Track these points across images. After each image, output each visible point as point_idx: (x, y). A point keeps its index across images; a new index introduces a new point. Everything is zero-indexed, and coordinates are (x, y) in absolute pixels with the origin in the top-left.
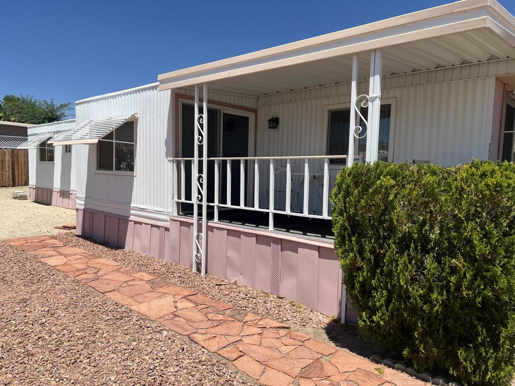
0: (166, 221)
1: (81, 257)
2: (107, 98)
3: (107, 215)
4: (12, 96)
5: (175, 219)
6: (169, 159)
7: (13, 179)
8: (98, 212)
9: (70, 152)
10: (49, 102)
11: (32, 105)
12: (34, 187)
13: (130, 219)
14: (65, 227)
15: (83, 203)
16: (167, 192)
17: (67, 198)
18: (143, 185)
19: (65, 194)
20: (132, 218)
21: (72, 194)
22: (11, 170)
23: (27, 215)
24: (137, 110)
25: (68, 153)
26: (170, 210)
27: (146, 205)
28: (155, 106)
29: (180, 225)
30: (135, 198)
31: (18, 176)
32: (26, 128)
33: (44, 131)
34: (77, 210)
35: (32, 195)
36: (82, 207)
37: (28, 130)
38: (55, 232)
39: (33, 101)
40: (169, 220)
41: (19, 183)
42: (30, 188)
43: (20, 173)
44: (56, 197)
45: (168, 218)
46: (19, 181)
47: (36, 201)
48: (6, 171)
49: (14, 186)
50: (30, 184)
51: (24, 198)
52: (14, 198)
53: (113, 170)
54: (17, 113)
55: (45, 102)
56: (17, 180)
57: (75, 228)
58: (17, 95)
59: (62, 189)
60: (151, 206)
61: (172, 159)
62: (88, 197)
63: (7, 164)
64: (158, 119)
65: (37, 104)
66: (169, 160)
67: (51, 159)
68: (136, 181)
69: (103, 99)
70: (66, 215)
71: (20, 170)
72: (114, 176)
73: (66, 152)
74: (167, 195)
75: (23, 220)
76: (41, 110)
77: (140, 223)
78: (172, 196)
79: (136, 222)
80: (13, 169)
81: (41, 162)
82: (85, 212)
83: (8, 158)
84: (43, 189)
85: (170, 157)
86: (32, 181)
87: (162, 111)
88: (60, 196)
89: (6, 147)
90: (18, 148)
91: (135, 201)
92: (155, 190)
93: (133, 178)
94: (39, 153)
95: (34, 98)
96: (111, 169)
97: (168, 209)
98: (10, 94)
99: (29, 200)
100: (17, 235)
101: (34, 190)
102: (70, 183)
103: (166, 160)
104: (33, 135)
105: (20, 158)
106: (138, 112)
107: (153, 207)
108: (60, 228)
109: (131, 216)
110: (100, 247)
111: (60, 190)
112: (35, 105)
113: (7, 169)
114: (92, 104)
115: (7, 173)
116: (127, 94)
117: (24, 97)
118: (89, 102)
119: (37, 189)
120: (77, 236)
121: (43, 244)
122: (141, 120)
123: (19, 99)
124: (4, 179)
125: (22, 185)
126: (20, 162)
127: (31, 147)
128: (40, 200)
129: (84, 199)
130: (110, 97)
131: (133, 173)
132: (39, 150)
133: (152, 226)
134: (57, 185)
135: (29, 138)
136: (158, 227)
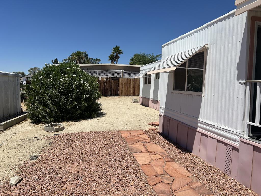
0: (235, 141)
1: (160, 157)
2: (183, 38)
3: (179, 123)
4: (137, 54)
5: (246, 141)
6: (241, 81)
7: (134, 93)
8: (173, 120)
9: (158, 78)
10: (152, 55)
11: (145, 57)
12: (142, 97)
13: (197, 130)
14: (153, 124)
15: (164, 111)
16: (237, 113)
17: (156, 104)
18: (210, 104)
19: (155, 102)
20: (198, 129)
21: (158, 102)
22: (133, 88)
23: (136, 113)
24: (208, 41)
25: (158, 79)
26: (240, 131)
27: (213, 122)
28: (227, 34)
29: (254, 150)
30: (203, 114)
31: (136, 91)
32: (139, 68)
33: (147, 68)
34: (160, 116)
35: (140, 101)
36: (163, 114)
37: (140, 68)
38: (147, 128)
39: (145, 55)
40: (239, 141)
41: (136, 95)
42: (140, 97)
43: (137, 89)
44: (151, 103)
45: (237, 138)
46: (136, 94)
47: (142, 104)
48: (131, 89)
49: (134, 96)
50: (140, 95)
51: (137, 102)
52: (133, 102)
53: (185, 91)
54: (138, 61)
55: (150, 55)
56: (135, 93)
57: (158, 126)
58: (139, 53)
59: (154, 99)
60: (217, 123)
61: (244, 81)
62: (166, 108)
63: (131, 85)
64: (230, 45)
65: (147, 56)
66: (240, 83)
67: (150, 83)
68: (204, 100)
69: (179, 39)
70: (155, 115)
71: (137, 88)
72: (186, 95)
73: (157, 78)
74: (237, 117)
75: (133, 116)
76: (148, 59)
77: (207, 136)
78: (242, 117)
79: (202, 134)
80: (134, 88)
81: (145, 84)
82: (165, 118)
83: (132, 82)
84: (145, 98)
85: (242, 80)
86: (141, 94)
87: (234, 37)
88: (153, 103)
89: (132, 77)
90: (135, 77)
91: (202, 117)
92: (223, 109)
93: (202, 97)
94: (144, 79)
95: (145, 54)
96: (183, 89)
97: (236, 129)
98: (136, 53)
99: (139, 103)
100: (128, 127)
101: (142, 98)
102: (158, 96)
103: (237, 83)
104: (142, 70)
105: (137, 82)
106: (209, 43)
107: (219, 124)
108: (150, 125)
109: (198, 128)
110: (174, 147)
111: (153, 100)
112: (146, 57)
113: (132, 88)
114: (172, 45)
115: (132, 90)
116: (199, 31)
117: (142, 54)
118: (170, 44)
119: (143, 98)
120: (159, 133)
121: (139, 138)
122: (211, 50)
123: (139, 55)
124: (130, 92)
125: (137, 95)
126: (137, 84)
127: (141, 76)
128: (144, 104)
129: (164, 109)
130: (185, 37)
131: (202, 94)
132: (144, 78)
133: (218, 141)
134: (151, 97)
135: (141, 72)
136: (225, 144)
